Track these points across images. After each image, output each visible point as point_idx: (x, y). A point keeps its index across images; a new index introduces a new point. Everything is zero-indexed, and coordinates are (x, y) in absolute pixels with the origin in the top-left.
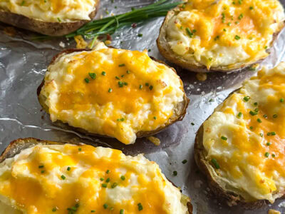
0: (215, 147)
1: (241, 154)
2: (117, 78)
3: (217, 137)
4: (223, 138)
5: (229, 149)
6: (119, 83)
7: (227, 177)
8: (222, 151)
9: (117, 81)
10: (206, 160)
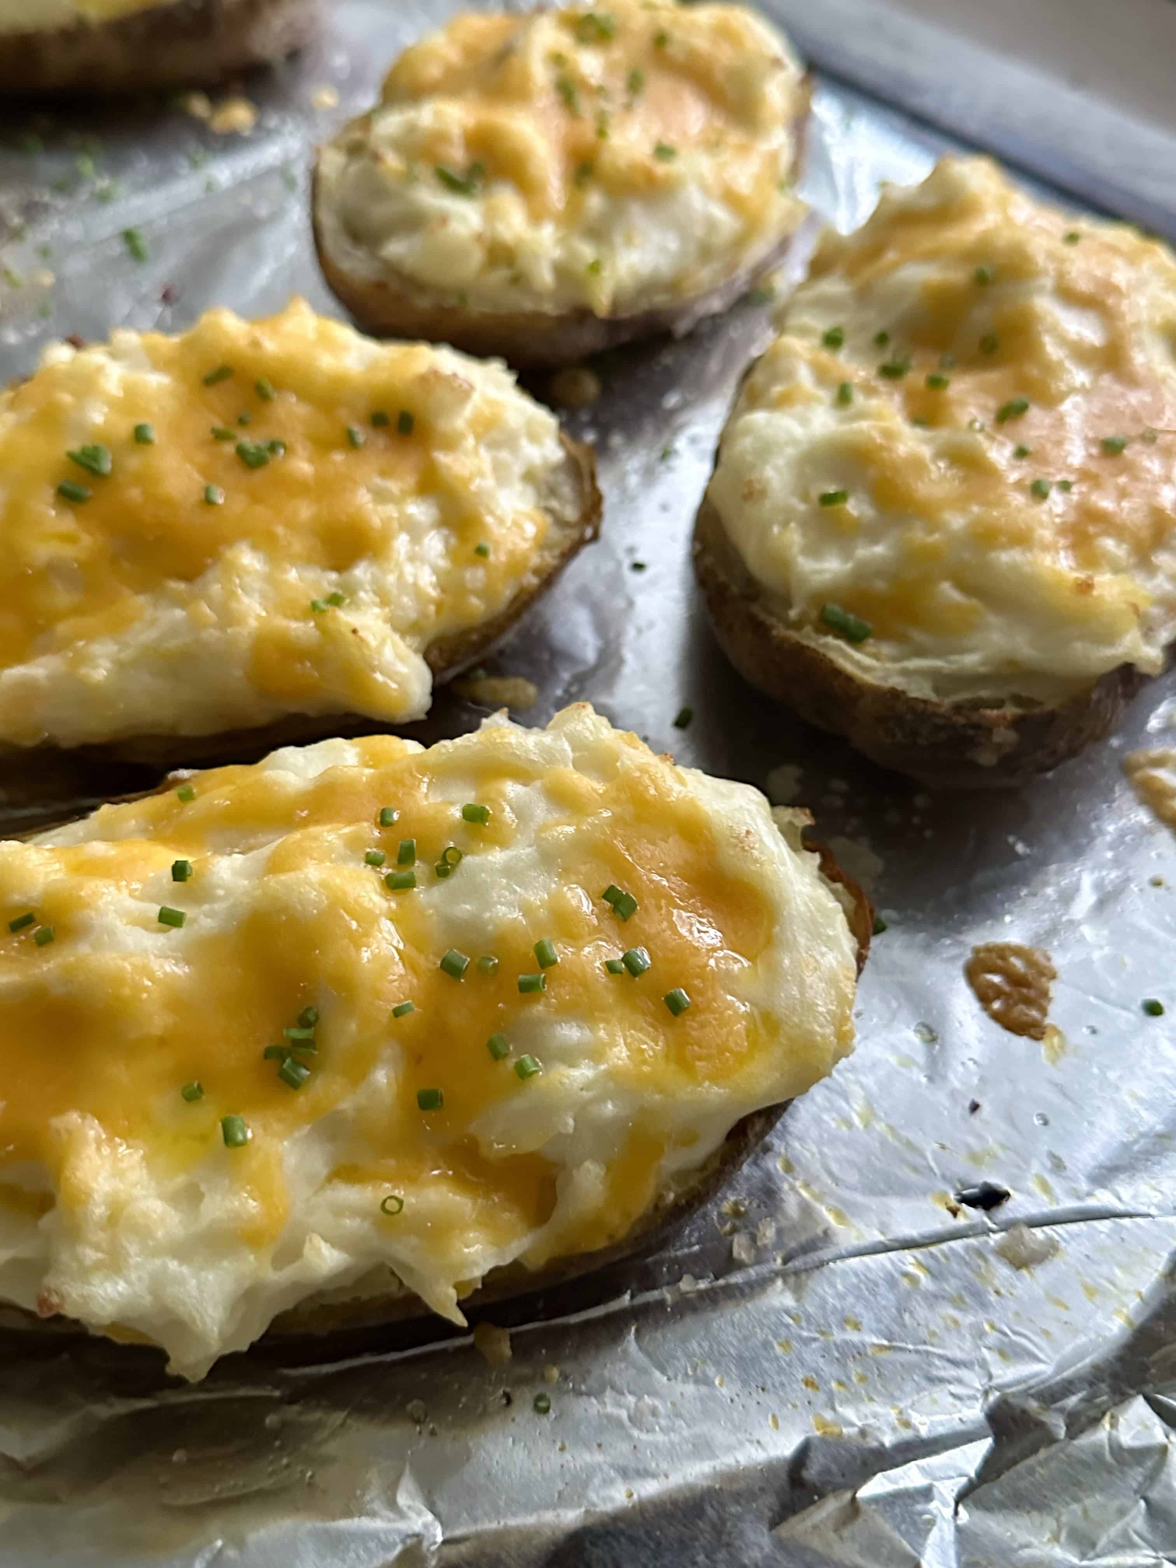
0: (813, 551)
1: (934, 526)
2: (220, 436)
3: (802, 507)
4: (827, 500)
5: (872, 534)
6: (241, 452)
7: (921, 652)
8: (846, 554)
9: (229, 449)
10: (798, 625)
